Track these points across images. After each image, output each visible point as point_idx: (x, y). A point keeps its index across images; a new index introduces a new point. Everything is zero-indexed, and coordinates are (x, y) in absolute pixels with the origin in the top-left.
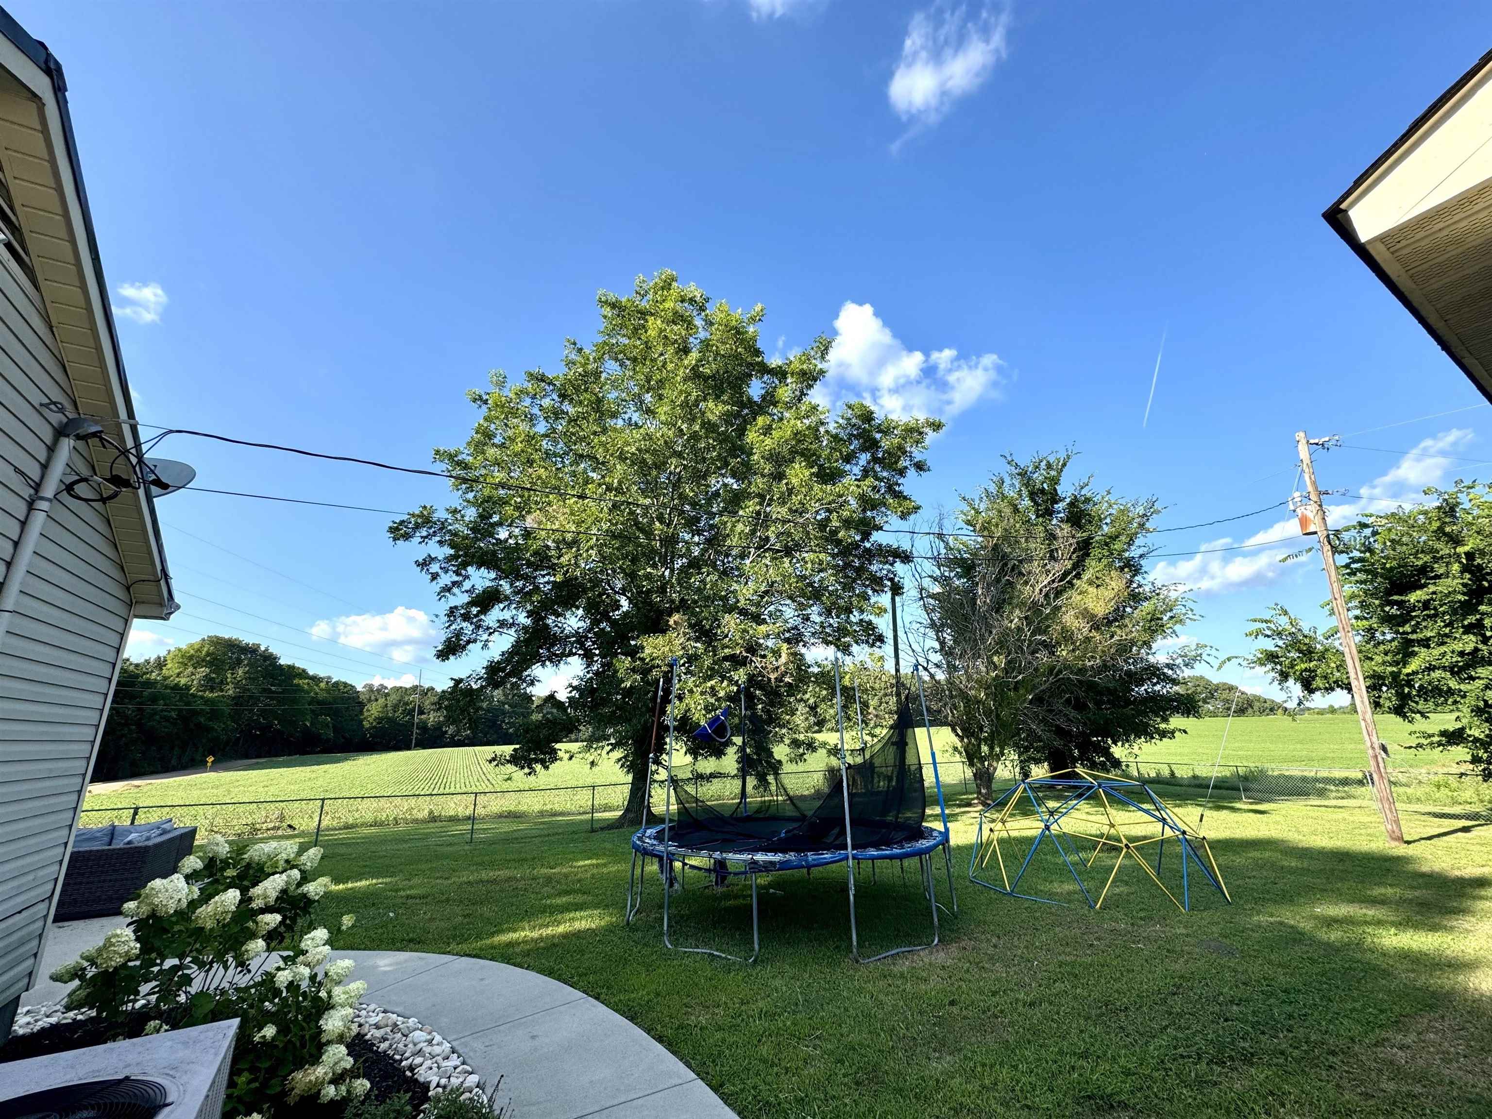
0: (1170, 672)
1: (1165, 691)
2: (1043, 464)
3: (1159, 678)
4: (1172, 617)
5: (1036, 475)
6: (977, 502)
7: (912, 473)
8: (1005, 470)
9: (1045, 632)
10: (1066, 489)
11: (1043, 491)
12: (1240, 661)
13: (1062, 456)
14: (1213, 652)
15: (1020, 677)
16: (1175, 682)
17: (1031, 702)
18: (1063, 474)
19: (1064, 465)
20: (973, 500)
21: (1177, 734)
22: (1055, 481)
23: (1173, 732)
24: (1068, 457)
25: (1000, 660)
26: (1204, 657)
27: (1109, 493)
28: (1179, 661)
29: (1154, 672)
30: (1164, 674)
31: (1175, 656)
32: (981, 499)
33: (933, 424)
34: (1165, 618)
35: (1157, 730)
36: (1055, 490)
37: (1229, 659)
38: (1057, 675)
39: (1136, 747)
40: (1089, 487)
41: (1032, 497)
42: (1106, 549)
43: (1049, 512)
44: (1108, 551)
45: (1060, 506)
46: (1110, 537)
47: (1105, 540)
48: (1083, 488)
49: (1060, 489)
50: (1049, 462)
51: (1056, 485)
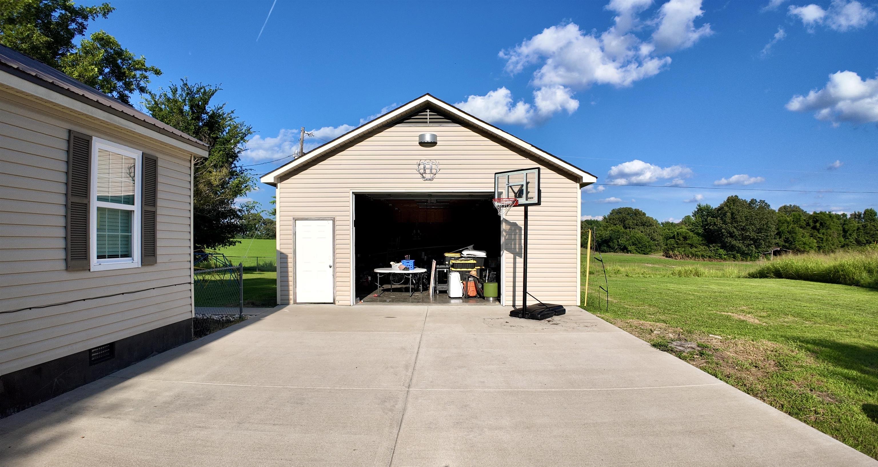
0: (240, 214)
1: (235, 223)
2: (202, 90)
3: (234, 216)
4: (246, 186)
5: (196, 96)
6: (157, 97)
7: (137, 92)
8: (179, 85)
10: (210, 108)
11: (198, 105)
12: (266, 212)
13: (213, 88)
14: (260, 206)
16: (241, 218)
18: (211, 99)
19: (213, 94)
20: (155, 95)
21: (237, 244)
22: (206, 102)
23: (235, 243)
24: (216, 90)
26: (256, 207)
27: (232, 112)
28: (245, 209)
29: (233, 213)
30: (237, 214)
31: (243, 206)
32: (160, 96)
34: (243, 187)
35: (229, 241)
36: (205, 107)
37: (262, 211)
39: (217, 249)
40: (223, 109)
41: (191, 107)
42: (223, 146)
43: (198, 118)
44: (224, 147)
45: (205, 116)
46: (226, 140)
47: (224, 141)
48: (219, 109)
49: (207, 106)
50: (205, 90)
51: (206, 104)
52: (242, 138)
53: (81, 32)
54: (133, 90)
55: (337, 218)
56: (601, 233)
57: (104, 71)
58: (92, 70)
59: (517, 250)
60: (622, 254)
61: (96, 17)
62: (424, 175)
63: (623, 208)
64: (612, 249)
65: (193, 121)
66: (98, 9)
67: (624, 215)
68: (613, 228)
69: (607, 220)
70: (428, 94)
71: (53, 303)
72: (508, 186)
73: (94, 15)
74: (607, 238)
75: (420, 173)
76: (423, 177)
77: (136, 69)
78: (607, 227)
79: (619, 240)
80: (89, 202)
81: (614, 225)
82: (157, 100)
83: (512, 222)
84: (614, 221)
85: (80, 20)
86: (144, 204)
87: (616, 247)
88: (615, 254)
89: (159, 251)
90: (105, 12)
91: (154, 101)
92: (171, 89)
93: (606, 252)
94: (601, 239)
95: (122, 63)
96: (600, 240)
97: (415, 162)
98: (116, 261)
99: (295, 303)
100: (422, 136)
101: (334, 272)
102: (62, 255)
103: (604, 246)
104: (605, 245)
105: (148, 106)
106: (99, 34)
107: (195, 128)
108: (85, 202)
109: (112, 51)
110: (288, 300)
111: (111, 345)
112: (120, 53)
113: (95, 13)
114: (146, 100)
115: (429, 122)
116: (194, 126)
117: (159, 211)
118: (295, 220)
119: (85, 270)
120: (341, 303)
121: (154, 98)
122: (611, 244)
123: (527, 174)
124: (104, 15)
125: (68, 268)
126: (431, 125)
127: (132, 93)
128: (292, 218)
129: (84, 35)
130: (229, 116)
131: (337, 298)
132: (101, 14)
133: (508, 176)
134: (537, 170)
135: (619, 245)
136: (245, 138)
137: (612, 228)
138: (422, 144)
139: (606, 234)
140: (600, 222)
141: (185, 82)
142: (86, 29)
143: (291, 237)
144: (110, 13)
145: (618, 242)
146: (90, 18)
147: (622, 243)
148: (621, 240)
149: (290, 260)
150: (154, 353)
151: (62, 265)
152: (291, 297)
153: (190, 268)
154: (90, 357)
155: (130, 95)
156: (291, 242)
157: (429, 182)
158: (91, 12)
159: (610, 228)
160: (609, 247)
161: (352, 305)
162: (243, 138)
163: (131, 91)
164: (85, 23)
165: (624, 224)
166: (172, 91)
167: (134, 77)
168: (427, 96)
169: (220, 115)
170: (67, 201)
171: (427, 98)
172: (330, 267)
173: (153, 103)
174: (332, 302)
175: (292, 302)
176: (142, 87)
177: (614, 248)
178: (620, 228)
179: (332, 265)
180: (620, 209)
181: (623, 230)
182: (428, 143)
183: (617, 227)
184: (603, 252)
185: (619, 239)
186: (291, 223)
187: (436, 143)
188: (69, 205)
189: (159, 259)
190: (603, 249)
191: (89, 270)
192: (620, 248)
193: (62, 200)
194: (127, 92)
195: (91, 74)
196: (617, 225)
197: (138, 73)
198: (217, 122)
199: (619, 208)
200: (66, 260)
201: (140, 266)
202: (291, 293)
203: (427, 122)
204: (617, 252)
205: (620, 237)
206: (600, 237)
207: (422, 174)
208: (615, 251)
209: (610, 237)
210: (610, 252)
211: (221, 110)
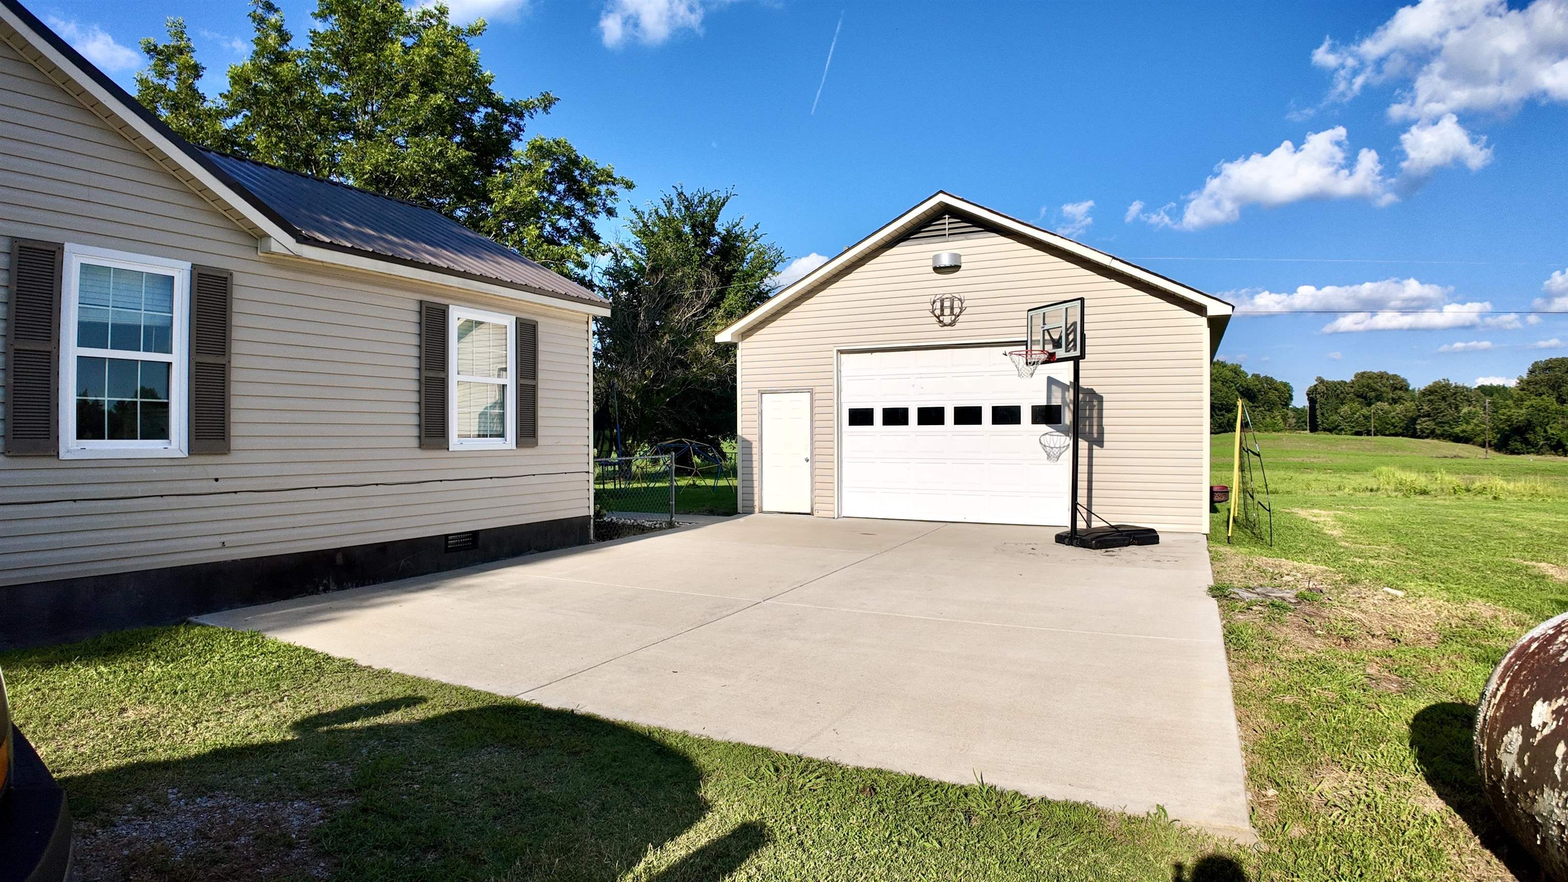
2: (707, 200)
5: (699, 209)
6: (646, 216)
7: (603, 216)
8: (674, 195)
9: (684, 352)
10: (721, 226)
11: (703, 224)
13: (723, 195)
15: (662, 386)
17: (668, 404)
18: (721, 212)
19: (723, 204)
20: (643, 213)
22: (714, 218)
24: (728, 198)
25: (651, 373)
27: (757, 227)
32: (650, 214)
33: (627, 183)
36: (714, 225)
38: (687, 386)
40: (740, 226)
41: (693, 227)
42: (743, 284)
43: (706, 244)
44: (744, 286)
45: (716, 239)
46: (748, 274)
47: (744, 276)
48: (734, 227)
49: (717, 225)
50: (712, 199)
51: (714, 220)
52: (771, 270)
53: (517, 137)
54: (598, 212)
55: (817, 389)
56: (1509, 413)
57: (555, 188)
58: (530, 193)
59: (1095, 436)
60: (1553, 457)
61: (534, 113)
62: (941, 318)
63: (1557, 360)
64: (1533, 447)
65: (698, 249)
66: (536, 102)
67: (1559, 374)
68: (1535, 401)
69: (1526, 386)
70: (941, 192)
71: (400, 481)
72: (1044, 331)
73: (532, 111)
74: (1521, 424)
75: (935, 316)
76: (940, 322)
77: (600, 183)
78: (1522, 400)
79: (1548, 428)
80: (447, 376)
81: (1536, 395)
82: (645, 220)
83: (1086, 387)
84: (1537, 386)
85: (514, 120)
86: (519, 376)
87: (1541, 443)
88: (1539, 457)
89: (541, 432)
90: (546, 106)
91: (643, 222)
92: (664, 202)
93: (1519, 454)
94: (1509, 426)
95: (580, 174)
96: (1507, 428)
97: (927, 299)
98: (484, 441)
99: (761, 512)
100: (936, 258)
101: (812, 467)
102: (415, 432)
103: (1516, 441)
104: (1518, 438)
105: (634, 230)
106: (536, 141)
107: (701, 259)
108: (442, 375)
109: (565, 159)
110: (753, 507)
111: (475, 534)
112: (575, 162)
113: (533, 107)
114: (631, 221)
115: (949, 235)
116: (699, 255)
117: (541, 385)
118: (762, 393)
119: (444, 449)
120: (822, 514)
121: (641, 217)
122: (1530, 436)
123: (1067, 309)
124: (545, 109)
125: (421, 446)
126: (951, 238)
127: (596, 218)
128: (757, 390)
129: (521, 140)
130: (753, 233)
131: (816, 507)
132: (540, 109)
133: (1044, 313)
134: (1079, 301)
135: (1547, 439)
136: (775, 269)
137: (1533, 402)
138: (938, 270)
139: (1520, 414)
140: (1512, 389)
141: (680, 191)
142: (524, 131)
143: (756, 417)
144: (553, 106)
145: (1546, 431)
146: (526, 115)
147: (1553, 434)
148: (1551, 428)
149: (755, 451)
150: (532, 551)
151: (415, 442)
152: (756, 503)
153: (588, 454)
154: (447, 544)
155: (593, 220)
156: (756, 424)
157: (949, 328)
158: (526, 107)
159: (1527, 403)
160: (1526, 442)
161: (836, 517)
162: (773, 268)
163: (595, 214)
164: (521, 123)
165: (1558, 392)
166: (666, 205)
167: (598, 194)
168: (941, 195)
169: (739, 236)
170: (420, 375)
171: (942, 198)
172: (807, 461)
173: (641, 224)
174: (809, 511)
175: (757, 510)
176: (610, 208)
177: (1537, 444)
178: (1550, 401)
179: (809, 458)
180: (1550, 361)
181: (1556, 406)
182: (946, 267)
183: (1542, 400)
184: (1513, 452)
185: (1547, 425)
186: (756, 397)
187: (960, 267)
188: (423, 380)
189: (541, 441)
190: (1514, 447)
191: (448, 449)
192: (1550, 445)
193: (414, 375)
194: (589, 218)
195: (528, 199)
196: (1543, 396)
197: (603, 188)
198: (734, 247)
199: (1547, 359)
200: (419, 437)
201: (515, 448)
202: (756, 497)
203: (945, 235)
204: (1542, 454)
205: (1549, 421)
206: (1507, 420)
207: (938, 317)
208: (1539, 452)
209: (1528, 420)
210: (1528, 453)
211: (738, 227)
